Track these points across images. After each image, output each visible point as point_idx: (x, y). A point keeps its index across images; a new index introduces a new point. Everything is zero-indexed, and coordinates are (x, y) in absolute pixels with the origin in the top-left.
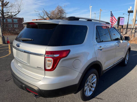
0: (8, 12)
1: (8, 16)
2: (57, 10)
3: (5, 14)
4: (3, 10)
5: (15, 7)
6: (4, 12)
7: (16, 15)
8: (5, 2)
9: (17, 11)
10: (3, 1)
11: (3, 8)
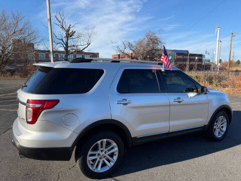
0: (74, 46)
1: (74, 50)
2: (147, 39)
3: (69, 49)
4: (67, 42)
5: (83, 38)
6: (69, 45)
7: (84, 49)
8: (70, 31)
9: (85, 43)
10: (69, 31)
11: (68, 40)
